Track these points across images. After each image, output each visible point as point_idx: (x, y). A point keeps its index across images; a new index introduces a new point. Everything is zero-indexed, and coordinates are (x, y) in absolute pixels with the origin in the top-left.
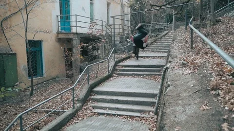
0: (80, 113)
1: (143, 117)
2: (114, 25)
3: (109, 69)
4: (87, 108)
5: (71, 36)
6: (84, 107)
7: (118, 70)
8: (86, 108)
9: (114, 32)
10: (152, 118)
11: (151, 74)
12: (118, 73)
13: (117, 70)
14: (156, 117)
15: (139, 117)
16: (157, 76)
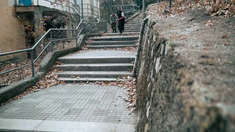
0: (41, 82)
1: (120, 81)
2: (82, 4)
3: (78, 42)
4: (51, 77)
5: (32, 10)
6: (47, 76)
7: (88, 43)
8: (49, 76)
9: (82, 13)
10: (130, 81)
11: (124, 47)
12: (87, 46)
13: (86, 44)
14: (134, 80)
15: (115, 81)
16: (132, 48)
